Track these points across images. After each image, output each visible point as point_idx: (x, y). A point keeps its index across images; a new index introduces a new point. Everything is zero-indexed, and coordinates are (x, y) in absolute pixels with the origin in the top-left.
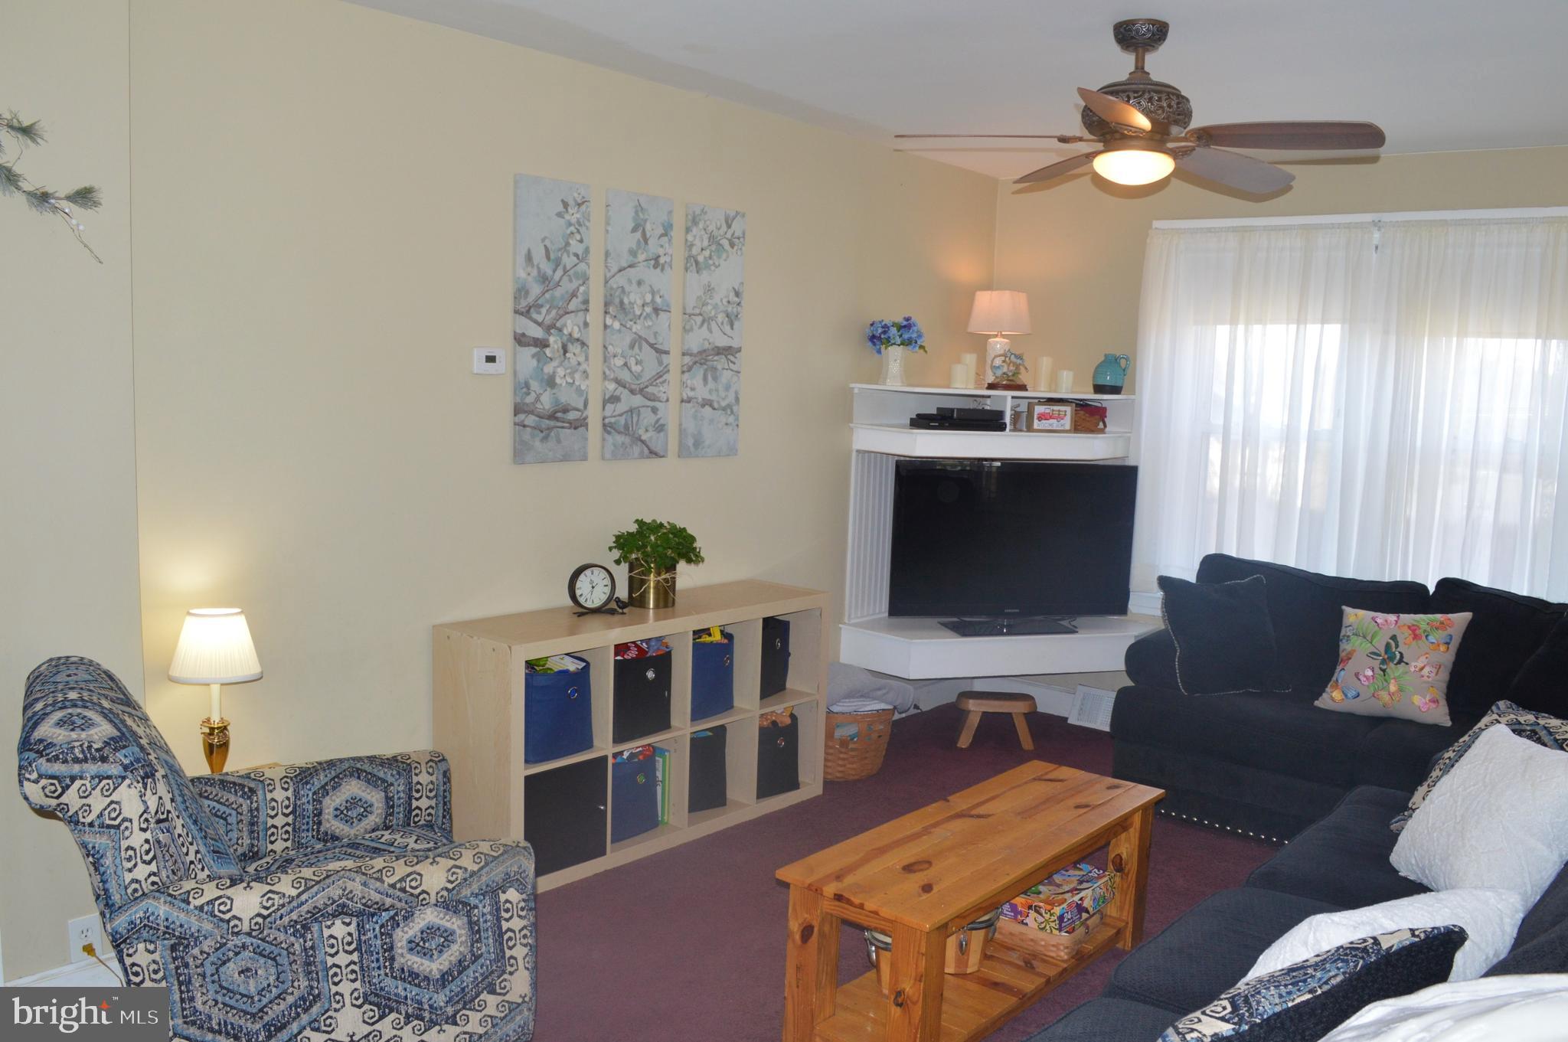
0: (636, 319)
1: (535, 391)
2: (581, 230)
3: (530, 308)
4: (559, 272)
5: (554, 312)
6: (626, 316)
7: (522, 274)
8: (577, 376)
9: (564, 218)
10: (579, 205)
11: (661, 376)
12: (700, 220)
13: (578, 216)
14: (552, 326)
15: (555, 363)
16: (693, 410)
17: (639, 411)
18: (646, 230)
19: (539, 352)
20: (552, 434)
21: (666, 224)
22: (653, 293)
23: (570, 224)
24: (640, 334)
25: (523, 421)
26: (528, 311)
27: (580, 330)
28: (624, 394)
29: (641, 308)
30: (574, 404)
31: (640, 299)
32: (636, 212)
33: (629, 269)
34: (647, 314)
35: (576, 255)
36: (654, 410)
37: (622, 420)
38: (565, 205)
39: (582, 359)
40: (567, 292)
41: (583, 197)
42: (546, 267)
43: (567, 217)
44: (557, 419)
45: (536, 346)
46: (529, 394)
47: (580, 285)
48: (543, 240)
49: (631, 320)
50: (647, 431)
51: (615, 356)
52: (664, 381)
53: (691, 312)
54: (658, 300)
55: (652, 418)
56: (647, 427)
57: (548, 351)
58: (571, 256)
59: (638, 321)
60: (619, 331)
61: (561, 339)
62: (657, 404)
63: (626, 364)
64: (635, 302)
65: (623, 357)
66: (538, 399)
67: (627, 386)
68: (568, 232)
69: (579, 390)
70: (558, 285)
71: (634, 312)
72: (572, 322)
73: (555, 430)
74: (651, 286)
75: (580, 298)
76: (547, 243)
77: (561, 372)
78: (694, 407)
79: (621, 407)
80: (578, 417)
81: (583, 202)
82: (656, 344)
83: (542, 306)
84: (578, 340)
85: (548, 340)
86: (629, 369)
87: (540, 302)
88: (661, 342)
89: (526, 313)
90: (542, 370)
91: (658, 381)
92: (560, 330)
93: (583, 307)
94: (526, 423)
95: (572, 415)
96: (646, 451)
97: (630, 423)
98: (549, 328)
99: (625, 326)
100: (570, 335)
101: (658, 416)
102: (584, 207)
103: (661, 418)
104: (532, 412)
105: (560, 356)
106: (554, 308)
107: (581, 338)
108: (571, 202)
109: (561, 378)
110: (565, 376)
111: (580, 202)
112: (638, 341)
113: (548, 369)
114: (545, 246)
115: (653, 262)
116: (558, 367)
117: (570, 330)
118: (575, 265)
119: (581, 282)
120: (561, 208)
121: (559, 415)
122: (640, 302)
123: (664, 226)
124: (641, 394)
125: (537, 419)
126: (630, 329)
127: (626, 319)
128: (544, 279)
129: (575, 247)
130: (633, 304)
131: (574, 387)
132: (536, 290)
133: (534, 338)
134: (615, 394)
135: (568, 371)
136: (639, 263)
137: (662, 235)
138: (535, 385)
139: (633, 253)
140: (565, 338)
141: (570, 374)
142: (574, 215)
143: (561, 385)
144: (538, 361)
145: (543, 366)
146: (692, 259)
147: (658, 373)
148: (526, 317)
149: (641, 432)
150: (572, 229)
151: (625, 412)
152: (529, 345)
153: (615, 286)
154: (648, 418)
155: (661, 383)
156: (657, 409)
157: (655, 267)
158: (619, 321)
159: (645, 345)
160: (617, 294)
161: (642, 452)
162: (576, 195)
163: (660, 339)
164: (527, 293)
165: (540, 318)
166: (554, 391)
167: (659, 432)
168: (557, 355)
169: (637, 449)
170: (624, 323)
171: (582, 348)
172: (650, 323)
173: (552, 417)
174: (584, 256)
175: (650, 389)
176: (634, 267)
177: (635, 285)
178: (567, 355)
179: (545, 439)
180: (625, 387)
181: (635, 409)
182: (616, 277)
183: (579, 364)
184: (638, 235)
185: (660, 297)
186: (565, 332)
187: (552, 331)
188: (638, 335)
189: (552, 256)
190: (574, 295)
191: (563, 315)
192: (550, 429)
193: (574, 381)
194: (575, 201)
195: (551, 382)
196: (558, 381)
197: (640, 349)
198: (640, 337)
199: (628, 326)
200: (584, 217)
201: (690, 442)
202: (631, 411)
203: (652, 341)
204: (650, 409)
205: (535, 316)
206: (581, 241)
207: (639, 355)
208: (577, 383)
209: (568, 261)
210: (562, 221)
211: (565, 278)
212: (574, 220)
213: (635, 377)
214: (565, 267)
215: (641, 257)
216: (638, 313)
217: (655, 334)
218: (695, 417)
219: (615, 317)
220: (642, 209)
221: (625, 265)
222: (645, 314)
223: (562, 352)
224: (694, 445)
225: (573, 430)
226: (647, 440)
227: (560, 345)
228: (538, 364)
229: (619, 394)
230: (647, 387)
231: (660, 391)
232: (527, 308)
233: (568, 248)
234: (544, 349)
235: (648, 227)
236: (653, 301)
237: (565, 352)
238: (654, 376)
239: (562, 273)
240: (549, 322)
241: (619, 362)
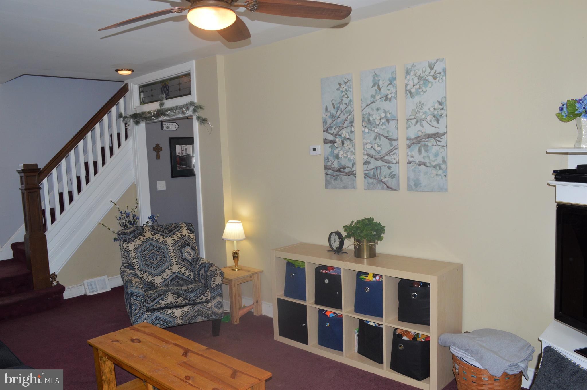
0: (376, 126)
1: (331, 161)
2: (347, 94)
3: (328, 128)
4: (339, 112)
5: (338, 129)
6: (371, 125)
7: (324, 116)
8: (349, 154)
9: (340, 90)
10: (346, 83)
11: (392, 151)
12: (411, 71)
13: (346, 87)
14: (337, 134)
15: (339, 149)
16: (413, 167)
17: (381, 168)
18: (380, 84)
19: (332, 145)
20: (339, 177)
21: (391, 79)
22: (385, 113)
23: (342, 92)
24: (380, 133)
25: (327, 172)
26: (327, 130)
27: (349, 135)
28: (372, 161)
29: (380, 120)
30: (347, 166)
31: (378, 116)
32: (374, 78)
33: (371, 104)
34: (383, 123)
35: (346, 104)
36: (389, 168)
37: (372, 172)
38: (340, 84)
39: (350, 146)
40: (342, 120)
41: (348, 79)
42: (333, 112)
43: (341, 89)
44: (341, 172)
45: (331, 143)
46: (329, 162)
47: (348, 116)
48: (332, 101)
49: (374, 127)
50: (385, 177)
51: (366, 144)
52: (394, 154)
53: (409, 118)
54: (388, 115)
55: (389, 172)
56: (385, 175)
57: (336, 145)
58: (344, 104)
59: (378, 127)
60: (368, 132)
61: (341, 139)
62: (390, 165)
63: (372, 147)
64: (376, 118)
65: (371, 144)
66: (332, 164)
67: (373, 157)
68: (342, 95)
69: (350, 160)
70: (339, 117)
71: (375, 123)
72: (346, 132)
73: (340, 176)
74: (384, 110)
75: (349, 121)
76: (333, 102)
77: (341, 152)
78: (413, 166)
79: (371, 166)
80: (350, 171)
81: (348, 81)
82: (388, 136)
83: (332, 127)
84: (348, 139)
85: (335, 140)
86: (374, 149)
87: (331, 126)
88: (391, 135)
89: (326, 131)
90: (333, 152)
91: (390, 154)
92: (340, 136)
93: (350, 125)
94: (328, 173)
95: (347, 170)
96: (385, 186)
97: (376, 173)
98: (336, 136)
99: (371, 130)
100: (345, 137)
101: (391, 171)
102: (348, 83)
103: (393, 171)
104: (330, 169)
105: (341, 146)
106: (338, 127)
107: (350, 138)
108: (342, 83)
109: (342, 155)
110: (343, 154)
111: (346, 81)
112: (378, 136)
113: (336, 152)
114: (333, 104)
115: (384, 98)
116: (340, 150)
117: (344, 135)
118: (346, 108)
119: (348, 114)
120: (338, 86)
121: (342, 170)
122: (378, 118)
123: (389, 80)
124: (381, 160)
125: (332, 171)
126: (374, 131)
127: (372, 127)
128: (333, 116)
129: (346, 100)
130: (374, 119)
131: (347, 158)
132: (329, 121)
133: (330, 140)
134: (367, 161)
135: (345, 152)
136: (377, 100)
137: (389, 84)
138: (331, 158)
139: (373, 97)
140: (343, 139)
141: (345, 153)
142: (344, 87)
143: (341, 158)
144: (332, 149)
145: (334, 150)
146: (408, 92)
147: (390, 150)
148: (326, 132)
149: (382, 178)
150: (344, 93)
151: (373, 169)
152: (328, 143)
153: (365, 113)
154: (385, 171)
155: (391, 154)
156: (391, 167)
157: (386, 100)
158: (368, 128)
159: (382, 137)
160: (366, 116)
161: (383, 187)
162: (344, 79)
163: (391, 134)
164: (326, 123)
165: (332, 132)
166: (339, 160)
167: (392, 178)
168: (340, 146)
169: (380, 186)
170: (370, 129)
171: (350, 142)
172: (385, 127)
173: (338, 171)
174: (349, 103)
175: (386, 158)
176: (375, 103)
177: (375, 111)
178: (344, 145)
179: (336, 179)
180: (372, 157)
181: (378, 167)
182: (365, 109)
183: (349, 149)
184: (376, 88)
185: (390, 114)
186: (343, 136)
187: (337, 136)
188: (378, 133)
189: (336, 107)
190: (346, 120)
191: (341, 129)
192: (337, 175)
193: (347, 156)
194: (344, 81)
195: (337, 157)
196: (340, 156)
197: (380, 139)
198: (379, 134)
199: (373, 130)
200: (348, 87)
201: (412, 183)
202: (376, 168)
203: (386, 135)
204: (386, 167)
205: (330, 131)
206: (348, 97)
207: (379, 142)
208: (349, 157)
209: (342, 107)
210: (339, 91)
211: (342, 114)
212: (344, 90)
213: (377, 152)
214: (341, 110)
215: (378, 97)
216: (378, 123)
217: (388, 132)
218: (414, 171)
219: (366, 127)
220: (377, 75)
221: (370, 103)
222: (381, 123)
223: (342, 144)
224: (415, 185)
225: (348, 176)
226: (386, 182)
227: (341, 141)
228: (331, 150)
229: (369, 161)
230: (384, 157)
231: (392, 159)
232: (327, 129)
233: (342, 102)
234: (334, 144)
235: (381, 82)
236: (386, 116)
237: (343, 144)
238: (388, 152)
239: (340, 112)
240: (336, 133)
241: (369, 146)
